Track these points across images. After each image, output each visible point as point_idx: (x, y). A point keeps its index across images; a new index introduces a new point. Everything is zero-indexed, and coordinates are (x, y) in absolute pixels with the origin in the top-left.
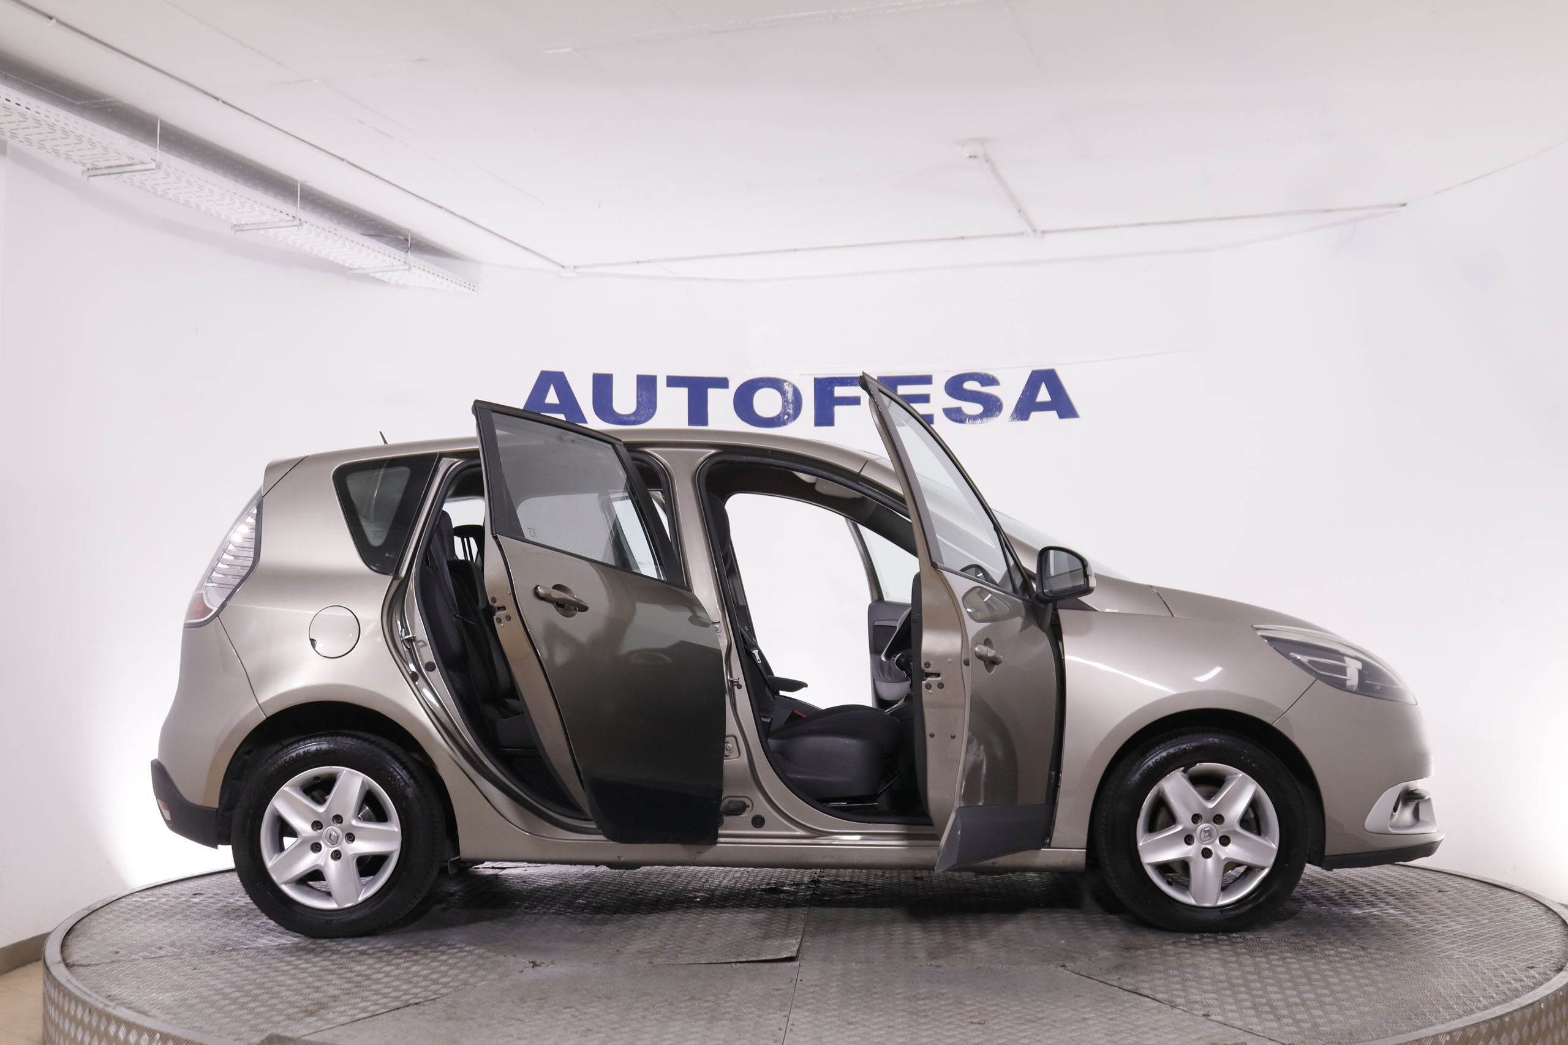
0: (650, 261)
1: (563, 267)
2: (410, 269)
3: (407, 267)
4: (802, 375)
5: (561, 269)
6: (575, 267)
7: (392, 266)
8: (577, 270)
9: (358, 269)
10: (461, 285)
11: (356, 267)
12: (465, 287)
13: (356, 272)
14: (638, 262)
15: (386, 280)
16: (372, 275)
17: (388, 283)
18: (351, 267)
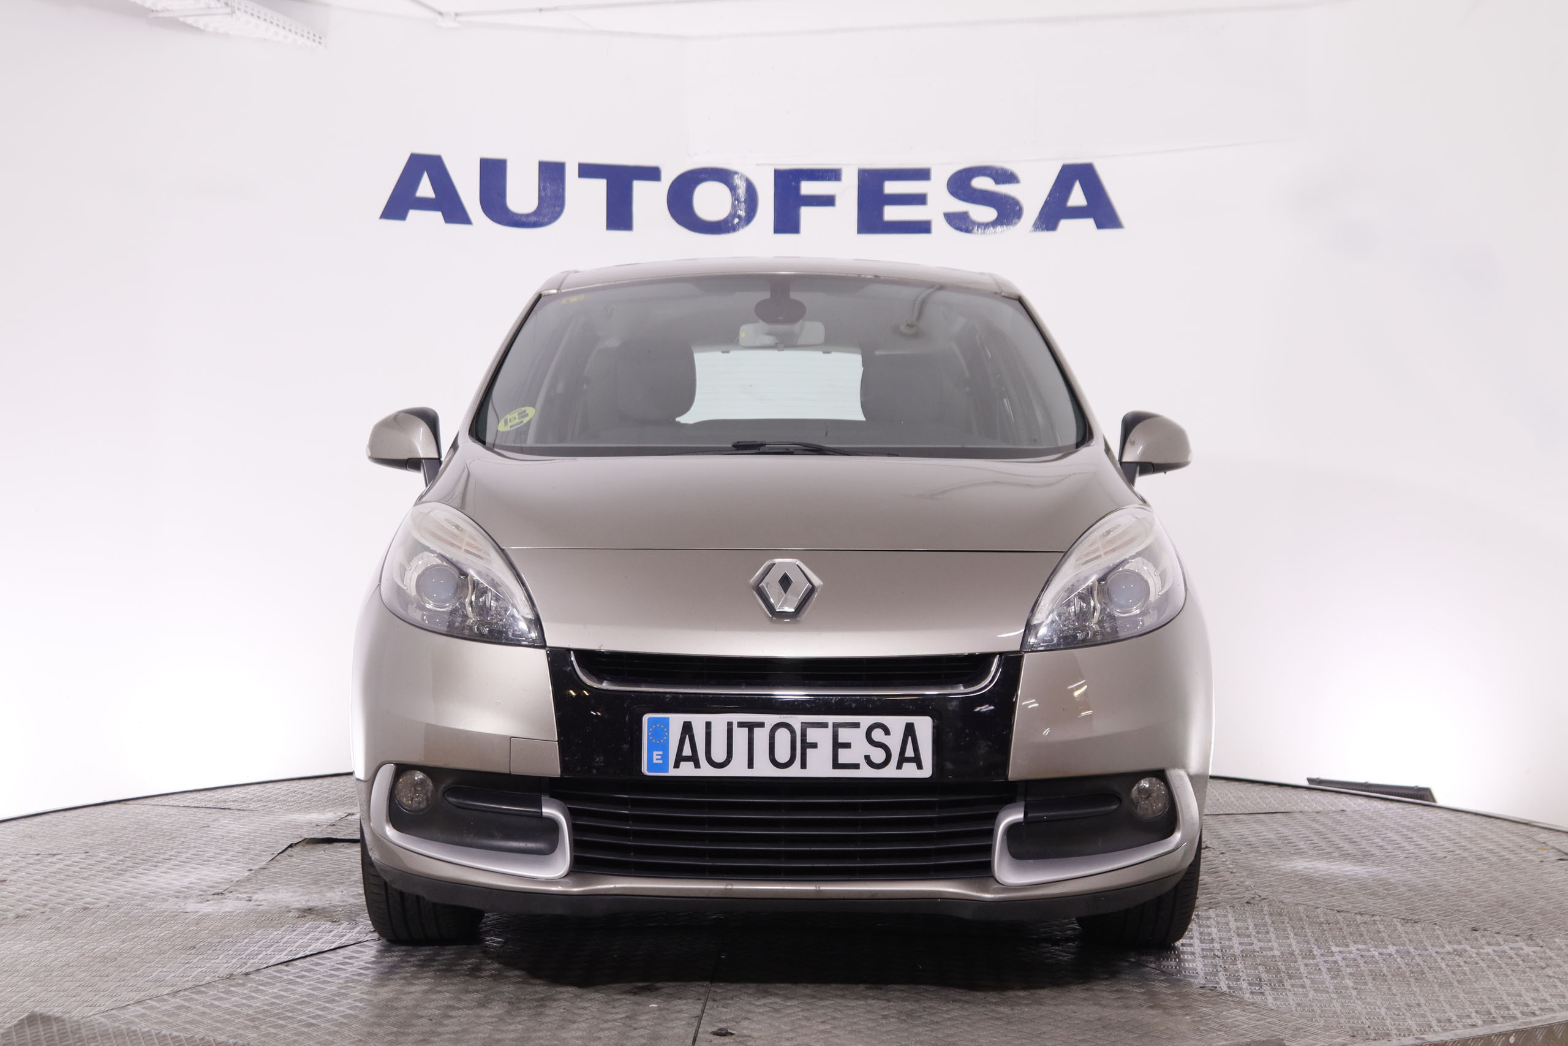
0: (556, 9)
1: (441, 14)
2: (233, 12)
3: (229, 10)
4: (758, 165)
5: (439, 17)
6: (457, 14)
7: (209, 8)
8: (459, 19)
9: (162, 11)
10: (302, 36)
11: (159, 8)
12: (308, 38)
13: (160, 15)
14: (541, 10)
15: (202, 27)
16: (181, 19)
17: (204, 31)
18: (154, 9)
